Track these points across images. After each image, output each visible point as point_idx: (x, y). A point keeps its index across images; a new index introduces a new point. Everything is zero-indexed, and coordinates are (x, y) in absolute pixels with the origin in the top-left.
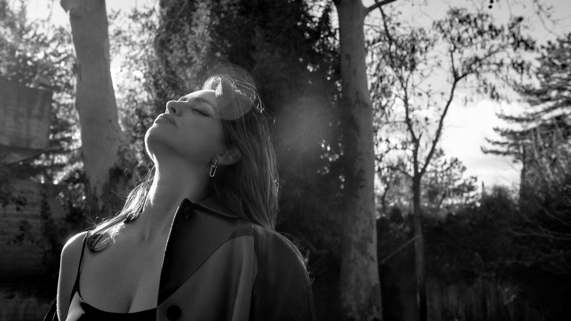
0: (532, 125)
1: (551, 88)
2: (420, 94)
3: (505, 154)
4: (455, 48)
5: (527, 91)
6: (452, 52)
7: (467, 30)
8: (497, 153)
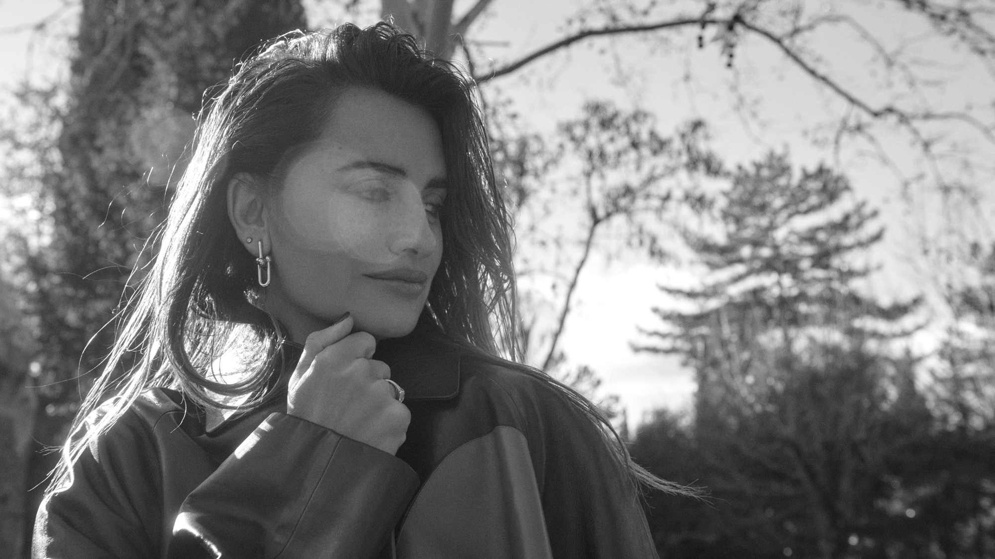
0: (713, 304)
1: (744, 242)
2: (543, 243)
3: (668, 352)
4: (593, 168)
5: (705, 247)
6: (588, 175)
7: (612, 140)
8: (654, 350)
